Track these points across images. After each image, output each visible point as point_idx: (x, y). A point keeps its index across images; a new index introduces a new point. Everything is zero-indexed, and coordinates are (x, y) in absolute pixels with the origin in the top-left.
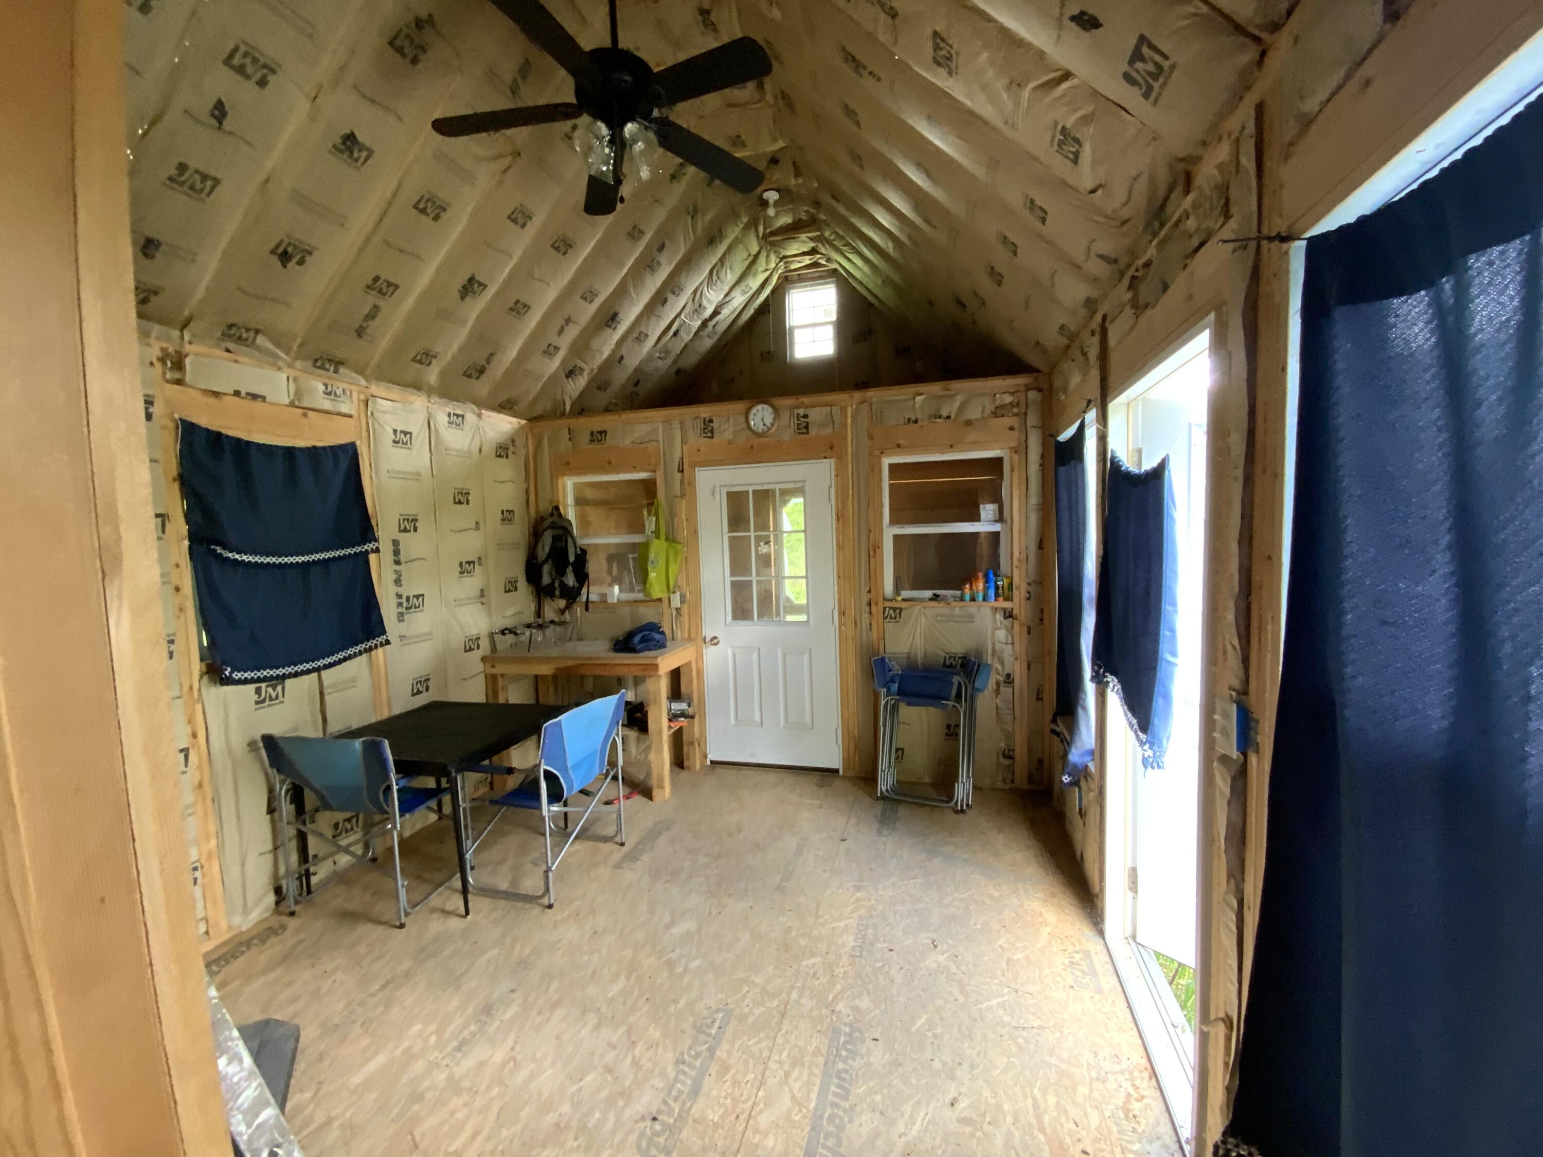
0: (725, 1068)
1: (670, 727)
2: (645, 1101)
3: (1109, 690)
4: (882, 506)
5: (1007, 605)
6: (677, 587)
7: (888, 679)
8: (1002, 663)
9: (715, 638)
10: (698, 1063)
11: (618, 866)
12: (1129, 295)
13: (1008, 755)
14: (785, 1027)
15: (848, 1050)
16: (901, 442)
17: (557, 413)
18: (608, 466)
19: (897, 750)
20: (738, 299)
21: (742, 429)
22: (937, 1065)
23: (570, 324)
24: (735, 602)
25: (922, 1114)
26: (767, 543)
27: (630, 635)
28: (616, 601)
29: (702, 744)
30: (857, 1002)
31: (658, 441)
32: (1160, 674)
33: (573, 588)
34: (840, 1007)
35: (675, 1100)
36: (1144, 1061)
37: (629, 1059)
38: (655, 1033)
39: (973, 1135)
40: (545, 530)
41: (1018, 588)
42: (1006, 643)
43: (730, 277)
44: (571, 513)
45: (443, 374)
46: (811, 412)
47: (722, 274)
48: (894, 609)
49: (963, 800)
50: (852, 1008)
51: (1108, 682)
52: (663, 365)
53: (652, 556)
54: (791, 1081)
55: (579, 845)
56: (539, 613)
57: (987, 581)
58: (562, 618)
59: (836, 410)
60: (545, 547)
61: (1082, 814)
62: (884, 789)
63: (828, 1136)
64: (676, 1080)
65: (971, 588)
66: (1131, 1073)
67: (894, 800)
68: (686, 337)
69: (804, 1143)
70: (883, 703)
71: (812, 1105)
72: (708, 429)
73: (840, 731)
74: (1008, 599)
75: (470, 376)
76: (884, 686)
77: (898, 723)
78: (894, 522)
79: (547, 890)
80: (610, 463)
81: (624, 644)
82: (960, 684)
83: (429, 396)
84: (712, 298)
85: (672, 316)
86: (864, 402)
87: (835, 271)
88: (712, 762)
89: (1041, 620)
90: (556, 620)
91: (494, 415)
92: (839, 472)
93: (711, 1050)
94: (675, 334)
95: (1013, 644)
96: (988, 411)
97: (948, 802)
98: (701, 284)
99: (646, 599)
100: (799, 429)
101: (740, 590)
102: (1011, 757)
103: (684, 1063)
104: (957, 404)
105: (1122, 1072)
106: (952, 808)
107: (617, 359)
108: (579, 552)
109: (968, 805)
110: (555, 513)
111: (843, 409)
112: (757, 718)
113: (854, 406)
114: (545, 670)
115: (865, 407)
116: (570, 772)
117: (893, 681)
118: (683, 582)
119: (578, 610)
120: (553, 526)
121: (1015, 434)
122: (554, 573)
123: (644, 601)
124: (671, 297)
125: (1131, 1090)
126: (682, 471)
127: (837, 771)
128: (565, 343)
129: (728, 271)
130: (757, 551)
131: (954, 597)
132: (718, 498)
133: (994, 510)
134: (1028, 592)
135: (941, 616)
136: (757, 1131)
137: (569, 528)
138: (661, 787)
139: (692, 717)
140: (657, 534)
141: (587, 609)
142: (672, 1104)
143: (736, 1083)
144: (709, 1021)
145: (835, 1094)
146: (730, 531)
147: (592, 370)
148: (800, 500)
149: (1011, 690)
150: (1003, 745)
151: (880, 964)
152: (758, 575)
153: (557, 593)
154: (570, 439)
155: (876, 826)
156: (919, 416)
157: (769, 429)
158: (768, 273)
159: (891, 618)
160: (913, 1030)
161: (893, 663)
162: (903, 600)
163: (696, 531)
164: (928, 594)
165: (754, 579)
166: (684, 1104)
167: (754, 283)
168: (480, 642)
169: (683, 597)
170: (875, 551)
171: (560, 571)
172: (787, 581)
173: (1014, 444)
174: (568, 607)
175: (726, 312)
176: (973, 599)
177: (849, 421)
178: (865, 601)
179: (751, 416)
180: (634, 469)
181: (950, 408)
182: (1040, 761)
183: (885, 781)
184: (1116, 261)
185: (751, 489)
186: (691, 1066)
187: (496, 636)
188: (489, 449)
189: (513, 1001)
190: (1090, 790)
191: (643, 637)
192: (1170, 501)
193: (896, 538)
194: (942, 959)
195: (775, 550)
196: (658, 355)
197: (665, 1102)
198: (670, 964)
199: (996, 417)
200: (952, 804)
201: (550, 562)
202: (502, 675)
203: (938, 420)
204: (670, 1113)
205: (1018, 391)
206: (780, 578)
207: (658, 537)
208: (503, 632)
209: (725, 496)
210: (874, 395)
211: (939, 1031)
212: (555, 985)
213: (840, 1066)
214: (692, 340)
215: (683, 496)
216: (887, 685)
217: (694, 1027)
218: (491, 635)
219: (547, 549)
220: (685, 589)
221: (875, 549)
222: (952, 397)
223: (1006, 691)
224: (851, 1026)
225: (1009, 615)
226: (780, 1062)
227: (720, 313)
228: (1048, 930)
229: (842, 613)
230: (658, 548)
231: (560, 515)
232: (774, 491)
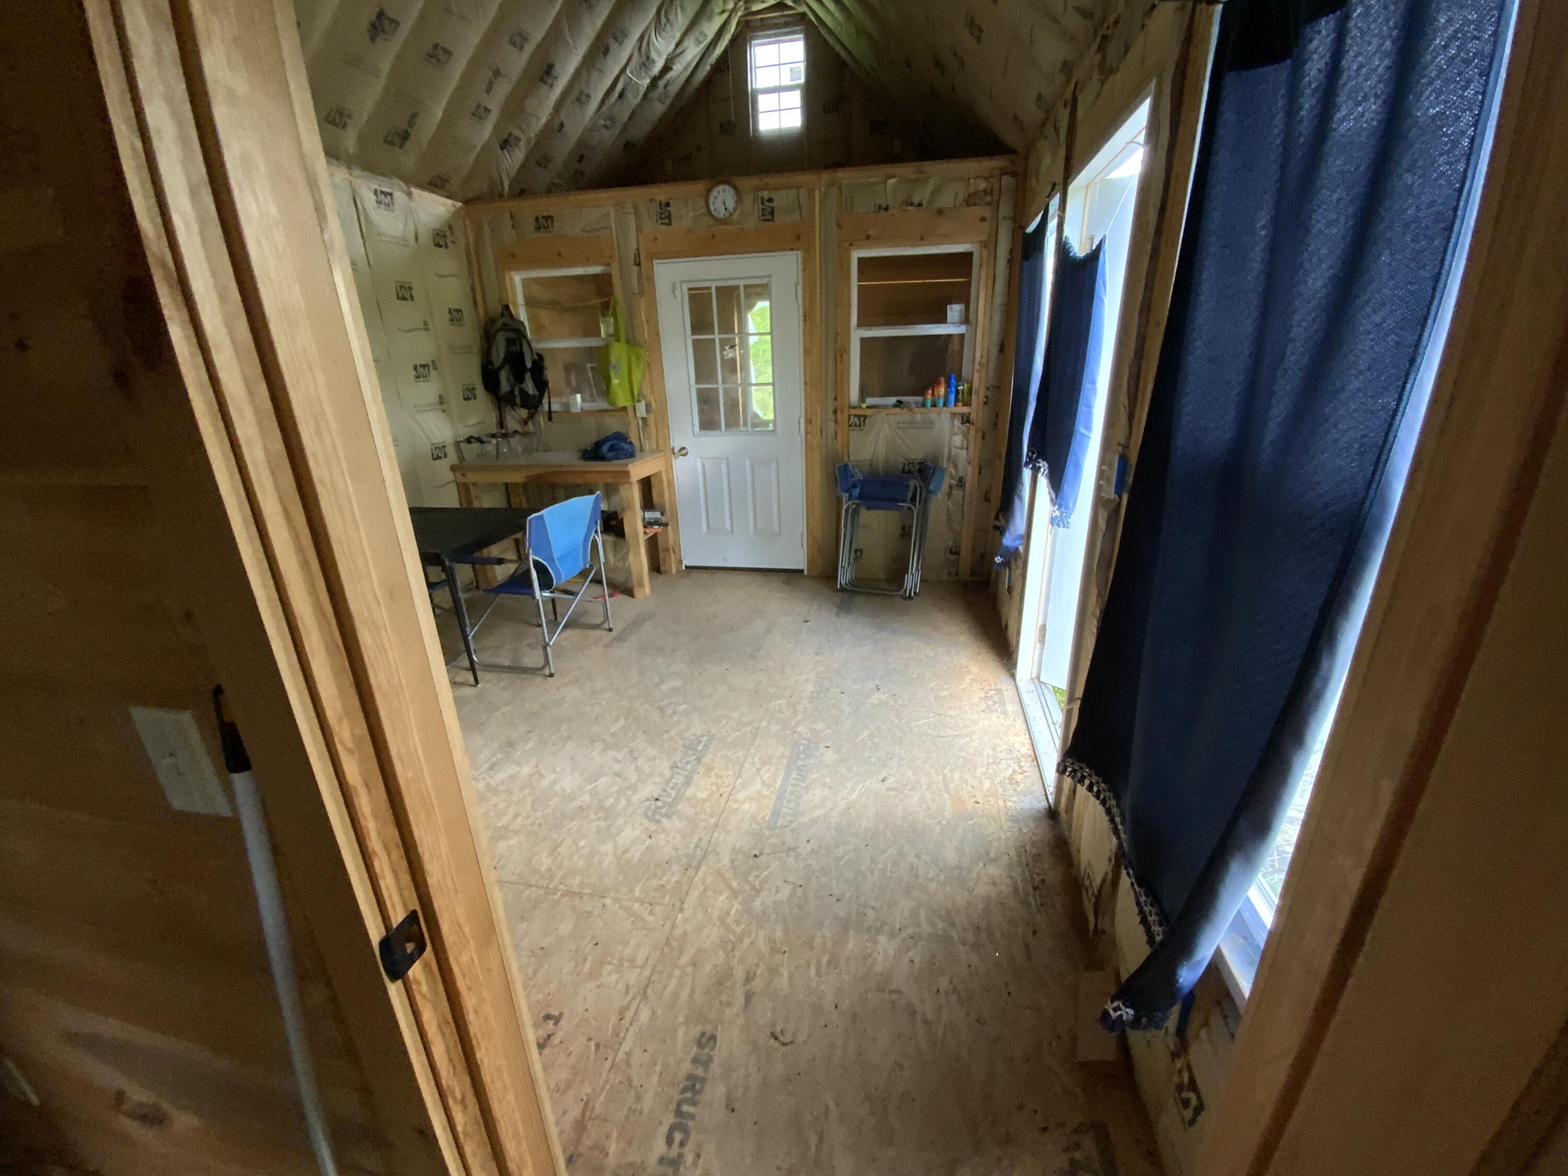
0: (709, 769)
1: (645, 533)
2: (648, 790)
3: (1040, 475)
4: (850, 305)
5: (965, 410)
6: (641, 394)
7: (850, 485)
8: (956, 467)
9: (683, 448)
10: (689, 767)
11: (608, 646)
12: (1098, 58)
13: (955, 551)
14: (756, 743)
15: (806, 754)
16: (872, 232)
17: (494, 195)
18: (559, 260)
19: (856, 551)
20: (692, 51)
21: (704, 214)
22: (873, 759)
23: (500, 79)
24: (701, 412)
25: (860, 787)
26: (733, 347)
27: (598, 445)
28: (579, 411)
29: (677, 551)
30: (814, 726)
31: (611, 229)
32: (1074, 446)
33: (533, 396)
34: (801, 729)
35: (672, 788)
36: (1030, 752)
37: (633, 767)
38: (652, 751)
39: (897, 796)
40: (498, 331)
41: (977, 393)
42: (961, 448)
43: (681, 21)
44: (522, 315)
45: (362, 139)
46: (774, 195)
47: (671, 17)
48: (858, 416)
49: (911, 590)
50: (810, 729)
51: (1040, 468)
52: (608, 136)
53: (613, 360)
54: (762, 773)
55: (569, 633)
56: (501, 424)
57: (948, 386)
58: (526, 428)
59: (803, 193)
60: (499, 353)
61: (1010, 590)
62: (843, 583)
63: (789, 801)
64: (672, 777)
65: (933, 394)
66: (1019, 759)
67: (849, 591)
68: (634, 100)
69: (771, 806)
70: (845, 507)
71: (778, 786)
72: (665, 214)
73: (805, 536)
74: (967, 404)
75: (391, 143)
76: (847, 491)
77: (859, 526)
78: (860, 325)
79: (547, 662)
80: (559, 254)
81: (594, 453)
82: (916, 487)
83: (349, 168)
84: (662, 47)
85: (617, 71)
86: (832, 184)
87: (803, 15)
88: (686, 567)
89: (996, 424)
90: (520, 430)
91: (426, 195)
92: (807, 265)
93: (699, 760)
94: (621, 96)
95: (967, 449)
96: (961, 199)
97: (899, 590)
98: (647, 29)
99: (610, 407)
100: (763, 215)
101: (706, 401)
102: (957, 553)
103: (677, 767)
104: (930, 188)
105: (1012, 759)
106: (901, 596)
107: (555, 128)
108: (536, 357)
109: (915, 593)
110: (505, 313)
111: (811, 192)
112: (728, 526)
113: (823, 189)
114: (517, 478)
115: (834, 190)
116: (557, 563)
117: (854, 486)
118: (647, 391)
119: (542, 420)
120: (505, 327)
121: (986, 226)
122: (512, 379)
123: (607, 411)
124: (614, 46)
125: (1017, 768)
126: (639, 264)
127: (801, 571)
128: (495, 102)
129: (679, 10)
130: (722, 356)
131: (917, 403)
132: (679, 297)
133: (961, 311)
134: (986, 397)
135: (903, 423)
136: (736, 802)
137: (522, 330)
138: (641, 585)
139: (666, 525)
140: (616, 336)
141: (550, 419)
142: (670, 791)
143: (719, 776)
144: (695, 742)
145: (794, 779)
146: (693, 333)
147: (529, 140)
148: (766, 304)
149: (962, 493)
150: (950, 543)
151: (833, 702)
152: (724, 382)
153: (518, 400)
154: (513, 227)
155: (834, 611)
156: (890, 203)
157: (731, 215)
158: (725, 16)
159: (856, 426)
160: (857, 740)
161: (856, 470)
162: (868, 407)
163: (658, 334)
164: (893, 400)
165: (720, 387)
166: (679, 790)
167: (710, 29)
168: (447, 451)
169: (648, 408)
170: (842, 355)
171: (519, 378)
172: (754, 388)
173: (984, 238)
174: (531, 417)
175: (678, 67)
176: (934, 405)
177: (817, 205)
178: (831, 409)
179: (711, 200)
180: (587, 262)
181: (922, 194)
182: (982, 556)
183: (844, 577)
184: (1091, 15)
185: (714, 286)
186: (682, 769)
187: (462, 445)
188: (426, 238)
189: (530, 739)
190: (1018, 568)
191: (611, 446)
192: (1101, 284)
193: (863, 340)
194: (883, 697)
195: (740, 354)
196: (602, 122)
197: (665, 790)
198: (661, 710)
199: (968, 205)
200: (901, 592)
201: (507, 368)
202: (474, 484)
203: (910, 208)
204: (669, 795)
205: (992, 176)
206: (747, 385)
207: (618, 340)
208: (469, 440)
209: (686, 292)
210: (845, 176)
211: (877, 740)
212: (564, 727)
213: (800, 763)
214: (640, 105)
215: (642, 293)
216: (848, 491)
217: (684, 746)
218: (457, 444)
219: (502, 355)
220: (651, 399)
221: (842, 352)
222: (926, 180)
223: (957, 493)
224: (809, 740)
225: (966, 419)
226: (753, 764)
227: (671, 69)
228: (971, 676)
229: (809, 422)
230: (618, 352)
231: (511, 316)
232: (737, 288)
